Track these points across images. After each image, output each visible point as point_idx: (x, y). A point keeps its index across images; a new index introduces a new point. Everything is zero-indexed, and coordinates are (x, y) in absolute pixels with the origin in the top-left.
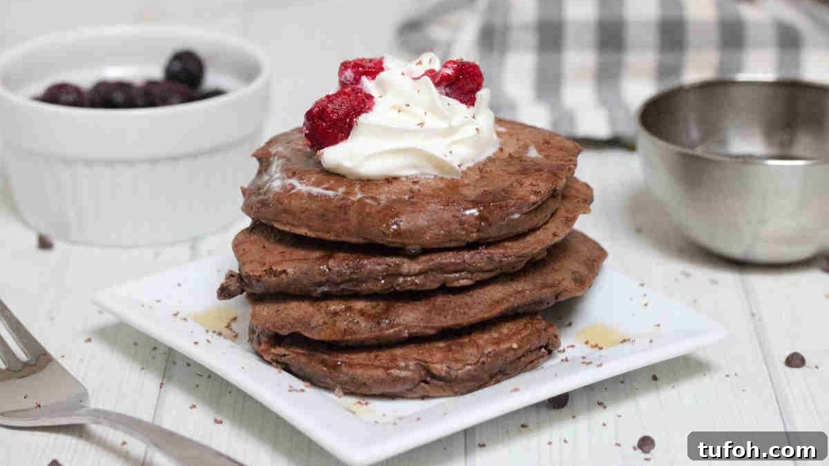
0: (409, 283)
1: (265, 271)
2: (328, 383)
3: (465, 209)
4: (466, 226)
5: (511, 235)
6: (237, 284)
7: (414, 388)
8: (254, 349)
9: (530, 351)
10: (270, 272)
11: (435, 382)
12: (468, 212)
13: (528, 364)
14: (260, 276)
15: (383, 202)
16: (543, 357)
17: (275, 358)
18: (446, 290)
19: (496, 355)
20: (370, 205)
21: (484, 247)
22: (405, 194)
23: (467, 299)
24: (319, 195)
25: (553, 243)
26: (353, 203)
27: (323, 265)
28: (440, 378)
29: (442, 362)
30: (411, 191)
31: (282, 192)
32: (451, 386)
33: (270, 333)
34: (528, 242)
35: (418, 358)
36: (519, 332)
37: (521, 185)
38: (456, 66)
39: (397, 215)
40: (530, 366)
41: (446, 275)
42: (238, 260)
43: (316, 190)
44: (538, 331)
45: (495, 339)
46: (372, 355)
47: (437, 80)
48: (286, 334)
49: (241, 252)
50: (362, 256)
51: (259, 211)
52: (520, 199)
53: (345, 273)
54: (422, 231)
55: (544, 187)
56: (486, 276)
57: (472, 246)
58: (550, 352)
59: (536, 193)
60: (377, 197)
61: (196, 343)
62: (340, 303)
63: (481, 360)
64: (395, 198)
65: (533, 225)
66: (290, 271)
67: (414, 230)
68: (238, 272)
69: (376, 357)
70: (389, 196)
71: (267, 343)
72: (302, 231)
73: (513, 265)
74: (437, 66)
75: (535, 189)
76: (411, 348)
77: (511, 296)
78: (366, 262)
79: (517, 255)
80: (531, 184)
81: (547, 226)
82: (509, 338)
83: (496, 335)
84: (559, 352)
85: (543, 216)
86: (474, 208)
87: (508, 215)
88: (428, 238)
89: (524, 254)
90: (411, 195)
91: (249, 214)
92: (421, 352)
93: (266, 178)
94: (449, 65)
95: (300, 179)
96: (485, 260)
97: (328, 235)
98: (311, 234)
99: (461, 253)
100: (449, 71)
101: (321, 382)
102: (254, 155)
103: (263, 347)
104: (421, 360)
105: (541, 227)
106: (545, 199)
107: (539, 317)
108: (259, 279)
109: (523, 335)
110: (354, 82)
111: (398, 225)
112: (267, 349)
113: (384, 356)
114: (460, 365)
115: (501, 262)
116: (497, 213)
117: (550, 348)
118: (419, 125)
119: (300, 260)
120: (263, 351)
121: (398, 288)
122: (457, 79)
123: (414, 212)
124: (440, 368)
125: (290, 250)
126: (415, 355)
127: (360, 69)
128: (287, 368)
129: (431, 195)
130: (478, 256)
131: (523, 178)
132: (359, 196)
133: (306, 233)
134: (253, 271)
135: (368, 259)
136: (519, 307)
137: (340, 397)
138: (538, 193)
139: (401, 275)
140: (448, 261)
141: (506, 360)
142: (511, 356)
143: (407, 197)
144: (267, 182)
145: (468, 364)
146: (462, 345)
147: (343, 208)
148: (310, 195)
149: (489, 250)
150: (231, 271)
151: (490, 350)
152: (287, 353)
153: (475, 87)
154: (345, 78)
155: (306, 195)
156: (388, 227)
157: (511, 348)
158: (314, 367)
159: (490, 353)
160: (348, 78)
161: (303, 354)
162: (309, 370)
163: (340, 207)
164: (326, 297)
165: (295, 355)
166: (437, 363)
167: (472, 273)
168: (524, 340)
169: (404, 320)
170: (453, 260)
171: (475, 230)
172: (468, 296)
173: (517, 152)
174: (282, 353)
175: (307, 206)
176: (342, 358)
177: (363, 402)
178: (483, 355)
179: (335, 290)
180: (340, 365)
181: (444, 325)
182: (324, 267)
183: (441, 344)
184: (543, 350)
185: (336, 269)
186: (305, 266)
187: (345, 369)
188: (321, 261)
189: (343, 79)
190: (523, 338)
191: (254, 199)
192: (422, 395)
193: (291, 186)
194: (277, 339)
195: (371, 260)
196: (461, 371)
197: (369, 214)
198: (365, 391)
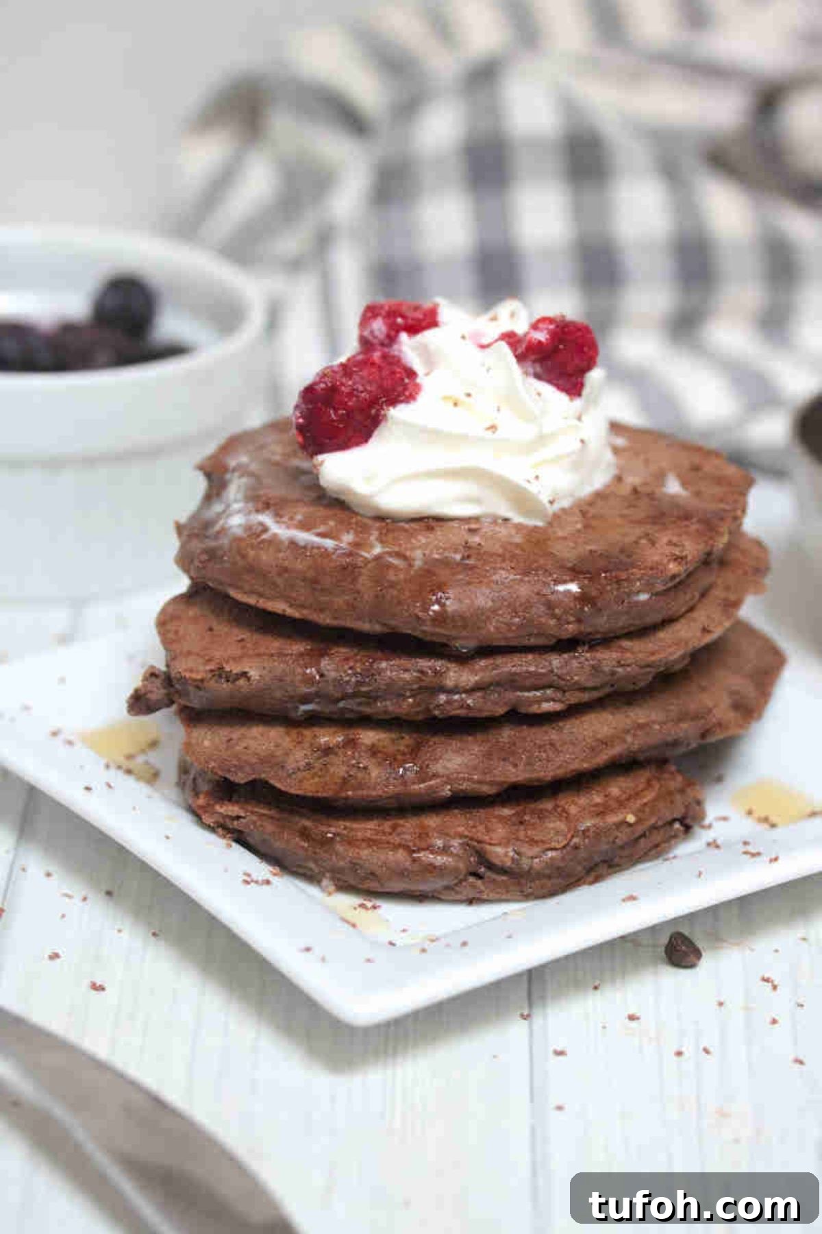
0: (456, 704)
1: (212, 671)
2: (311, 869)
3: (558, 582)
4: (557, 611)
5: (632, 629)
6: (163, 691)
7: (456, 885)
8: (185, 800)
9: (654, 828)
10: (219, 673)
11: (494, 876)
12: (561, 588)
13: (650, 850)
14: (202, 680)
15: (418, 563)
16: (675, 836)
17: (221, 820)
18: (516, 717)
19: (598, 834)
20: (396, 568)
21: (586, 648)
22: (456, 551)
23: (551, 734)
24: (309, 547)
25: (703, 643)
26: (367, 561)
27: (311, 667)
28: (503, 871)
29: (505, 842)
30: (467, 546)
31: (245, 536)
32: (519, 884)
33: (217, 778)
34: (661, 640)
35: (466, 833)
36: (637, 795)
37: (653, 543)
38: (552, 327)
39: (441, 587)
40: (653, 852)
41: (519, 693)
42: (166, 649)
43: (303, 537)
44: (670, 793)
45: (597, 805)
46: (387, 825)
47: (519, 351)
48: (242, 782)
49: (171, 636)
50: (379, 654)
51: (204, 568)
52: (652, 569)
53: (348, 682)
54: (481, 616)
55: (692, 549)
56: (586, 697)
57: (567, 645)
58: (688, 829)
59: (678, 559)
60: (408, 553)
61: (88, 789)
62: (335, 733)
63: (572, 844)
64: (437, 556)
65: (670, 613)
66: (254, 674)
67: (468, 614)
68: (164, 668)
69: (394, 828)
70: (427, 552)
71: (208, 794)
72: (279, 607)
73: (633, 679)
74: (521, 327)
75: (677, 552)
76: (456, 816)
77: (628, 732)
78: (384, 665)
79: (643, 663)
80: (670, 543)
81: (695, 614)
82: (622, 804)
83: (598, 799)
84: (703, 827)
85: (688, 597)
86: (572, 581)
87: (629, 595)
88: (492, 629)
89: (653, 662)
90: (466, 554)
91: (186, 570)
92: (471, 823)
93: (218, 508)
94: (541, 325)
95: (278, 516)
96: (587, 669)
97: (322, 616)
98: (290, 612)
99: (546, 656)
100: (541, 336)
101: (299, 866)
102: (201, 468)
103: (201, 801)
104: (472, 839)
105: (682, 616)
106: (691, 568)
107: (673, 768)
108: (199, 685)
109: (645, 800)
110: (386, 342)
111: (443, 605)
112: (208, 805)
113: (409, 826)
114: (536, 850)
115: (613, 673)
116: (612, 591)
117: (688, 821)
118: (488, 429)
119: (272, 655)
120: (201, 807)
121: (437, 713)
122: (556, 350)
123: (469, 583)
124: (501, 853)
125: (256, 637)
126: (461, 829)
127: (399, 320)
128: (241, 839)
129: (499, 556)
130: (575, 663)
131: (656, 531)
132: (378, 550)
133: (284, 611)
134: (191, 671)
135: (387, 660)
136: (640, 750)
137: (330, 894)
138: (682, 558)
139: (443, 689)
140: (524, 668)
141: (614, 842)
142: (623, 836)
143: (458, 557)
144: (219, 515)
145: (552, 849)
146: (542, 815)
147: (348, 570)
148: (293, 543)
149: (594, 654)
150: (152, 667)
151: (589, 824)
152: (242, 814)
153: (585, 363)
154: (372, 332)
155: (287, 543)
156: (426, 609)
157: (624, 823)
158: (288, 841)
159: (588, 830)
160: (377, 333)
161: (272, 818)
162: (278, 845)
163: (344, 568)
164: (313, 720)
165: (254, 818)
166: (499, 844)
167: (564, 692)
168: (647, 810)
169: (445, 767)
170: (532, 669)
171: (572, 619)
172: (553, 728)
173: (646, 484)
174: (234, 814)
175: (286, 563)
176: (334, 828)
177: (369, 904)
178: (576, 833)
179: (327, 709)
180: (331, 838)
181: (513, 779)
182: (311, 671)
183: (506, 812)
184: (677, 825)
185: (333, 674)
186: (279, 667)
187: (340, 848)
188: (307, 659)
189: (366, 333)
190: (645, 804)
191: (197, 545)
192: (471, 896)
193: (260, 528)
194: (226, 789)
195: (392, 663)
196: (536, 858)
197: (392, 585)
198: (373, 885)
